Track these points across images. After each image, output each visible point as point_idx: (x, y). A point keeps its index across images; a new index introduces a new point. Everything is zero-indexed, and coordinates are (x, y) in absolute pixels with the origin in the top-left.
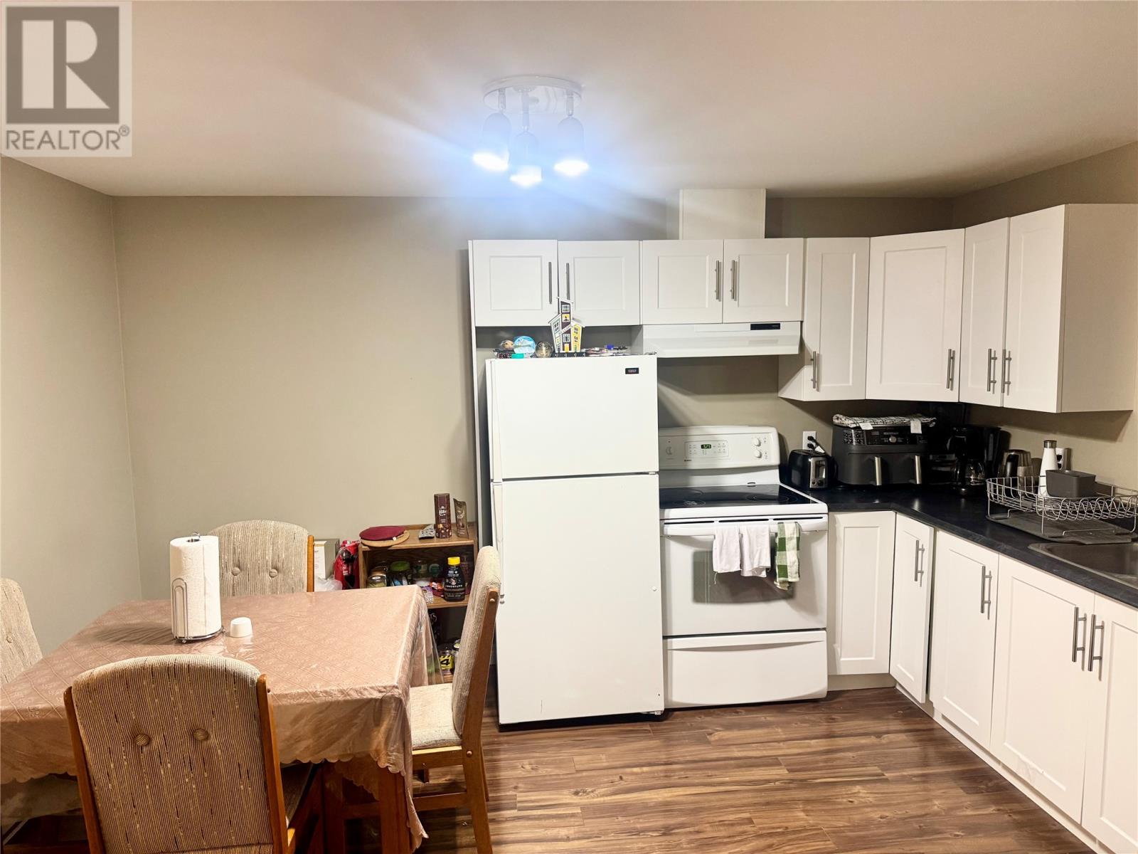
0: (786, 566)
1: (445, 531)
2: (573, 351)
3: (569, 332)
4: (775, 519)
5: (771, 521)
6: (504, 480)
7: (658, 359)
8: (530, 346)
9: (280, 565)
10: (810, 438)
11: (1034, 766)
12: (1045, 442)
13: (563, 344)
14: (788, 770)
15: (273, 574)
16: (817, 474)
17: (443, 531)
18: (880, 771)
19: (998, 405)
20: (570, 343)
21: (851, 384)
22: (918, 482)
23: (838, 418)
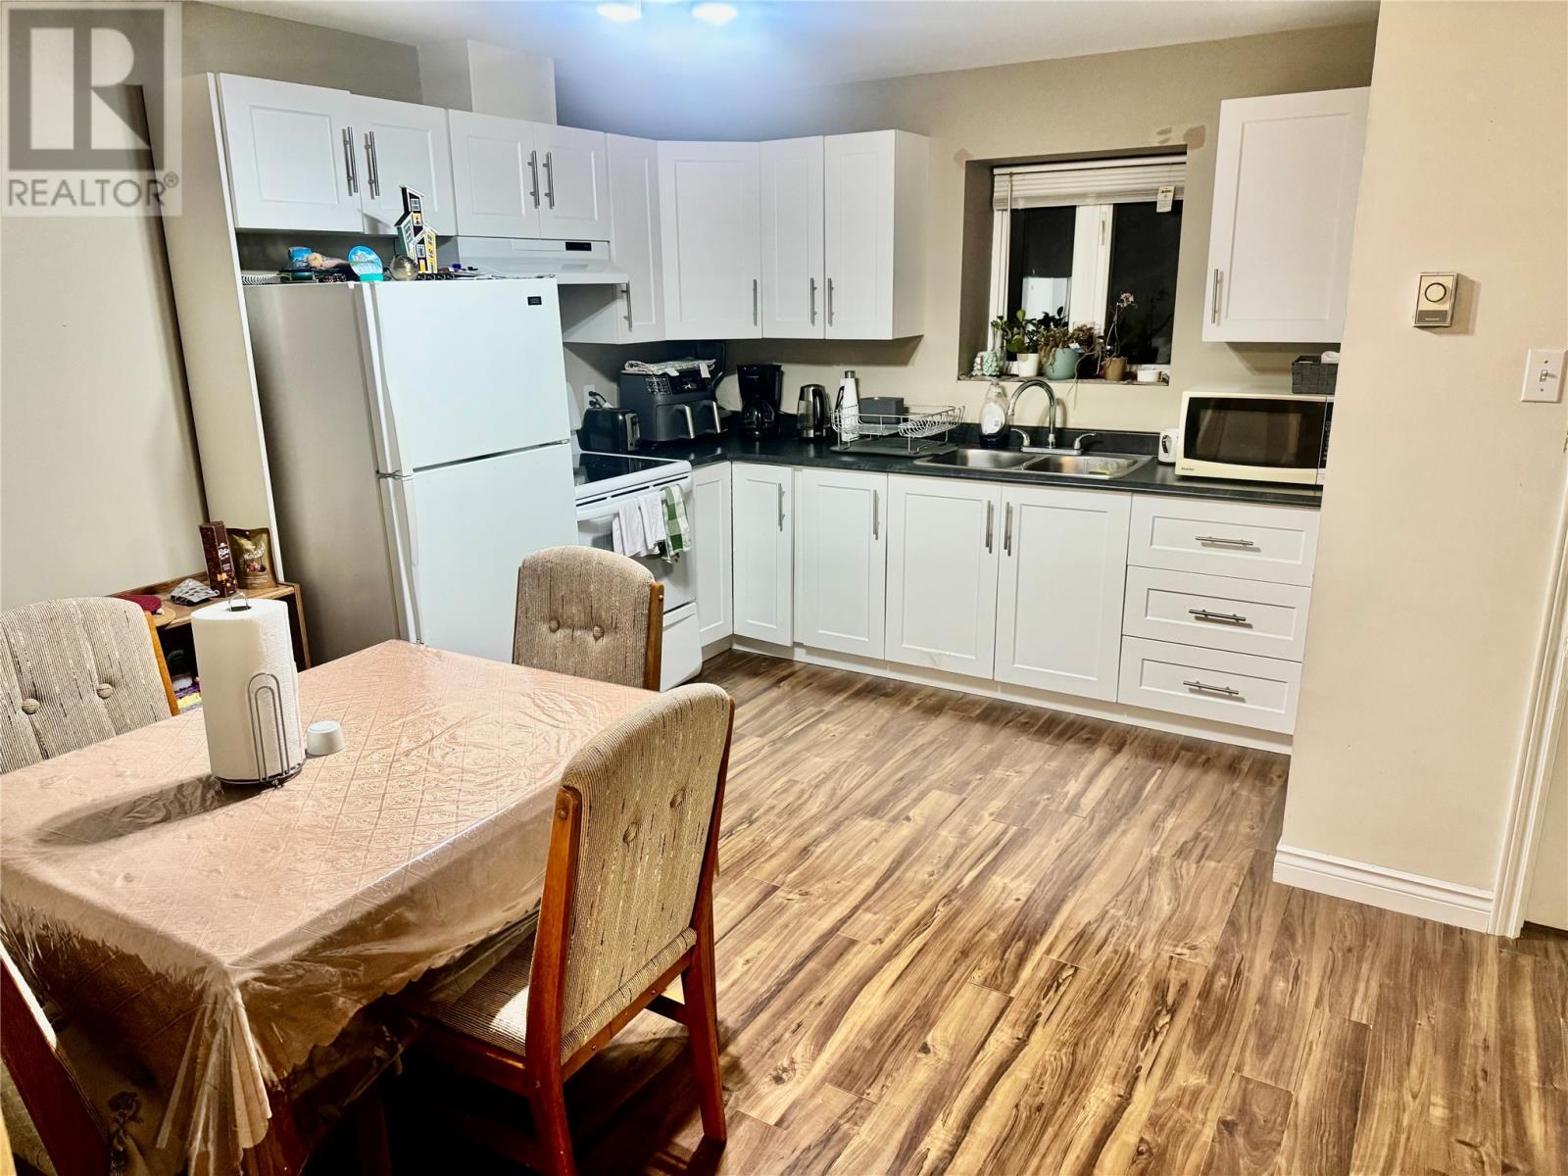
0: (680, 535)
1: (232, 584)
2: (429, 272)
3: (422, 242)
4: (655, 485)
5: (652, 488)
6: (415, 470)
7: (559, 286)
8: (372, 262)
9: (114, 672)
10: (591, 394)
11: (939, 651)
12: (846, 373)
13: (419, 259)
14: (759, 736)
15: (104, 693)
16: (633, 432)
17: (228, 585)
18: (817, 709)
19: (821, 337)
20: (425, 259)
21: (654, 322)
22: (692, 437)
23: (632, 366)
